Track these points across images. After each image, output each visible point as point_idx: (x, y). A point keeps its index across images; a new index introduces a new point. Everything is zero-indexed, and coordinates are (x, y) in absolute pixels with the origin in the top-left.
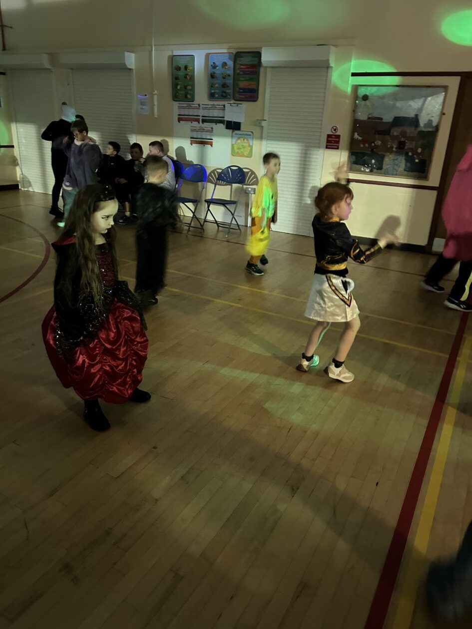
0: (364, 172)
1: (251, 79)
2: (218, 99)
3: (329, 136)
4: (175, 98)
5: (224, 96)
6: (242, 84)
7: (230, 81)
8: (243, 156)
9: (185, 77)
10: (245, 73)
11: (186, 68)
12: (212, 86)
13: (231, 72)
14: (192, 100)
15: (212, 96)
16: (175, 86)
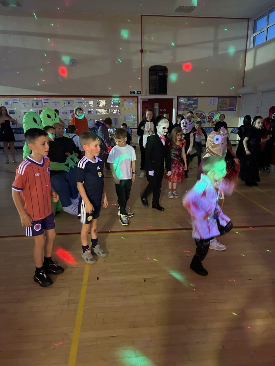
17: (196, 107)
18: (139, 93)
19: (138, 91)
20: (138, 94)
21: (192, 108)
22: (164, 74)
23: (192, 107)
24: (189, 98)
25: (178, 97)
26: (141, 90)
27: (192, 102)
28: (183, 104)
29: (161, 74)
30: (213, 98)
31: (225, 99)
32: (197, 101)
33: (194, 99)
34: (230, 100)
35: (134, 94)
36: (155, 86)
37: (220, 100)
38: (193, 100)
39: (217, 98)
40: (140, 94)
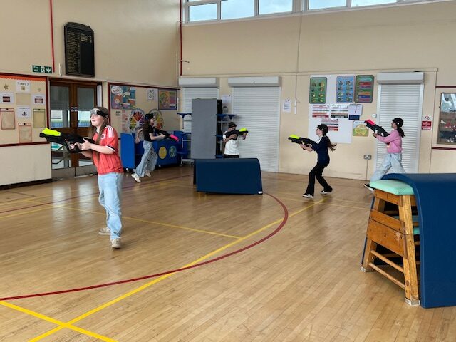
0: (450, 143)
1: (367, 90)
2: (343, 102)
3: (423, 122)
4: (311, 101)
5: (347, 100)
6: (360, 93)
7: (352, 92)
8: (362, 135)
9: (320, 90)
10: (363, 87)
11: (320, 85)
12: (338, 95)
13: (353, 87)
14: (324, 102)
15: (339, 101)
16: (311, 95)
17: (134, 103)
18: (49, 71)
19: (46, 68)
20: (46, 72)
21: (129, 104)
22: (89, 40)
23: (129, 102)
24: (124, 86)
25: (109, 84)
26: (52, 66)
27: (129, 94)
28: (117, 97)
29: (84, 39)
30: (152, 89)
31: (165, 92)
32: (133, 92)
33: (131, 88)
34: (170, 93)
35: (40, 71)
36: (76, 61)
37: (161, 92)
38: (129, 91)
39: (157, 90)
40: (51, 72)
